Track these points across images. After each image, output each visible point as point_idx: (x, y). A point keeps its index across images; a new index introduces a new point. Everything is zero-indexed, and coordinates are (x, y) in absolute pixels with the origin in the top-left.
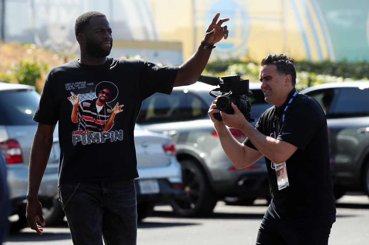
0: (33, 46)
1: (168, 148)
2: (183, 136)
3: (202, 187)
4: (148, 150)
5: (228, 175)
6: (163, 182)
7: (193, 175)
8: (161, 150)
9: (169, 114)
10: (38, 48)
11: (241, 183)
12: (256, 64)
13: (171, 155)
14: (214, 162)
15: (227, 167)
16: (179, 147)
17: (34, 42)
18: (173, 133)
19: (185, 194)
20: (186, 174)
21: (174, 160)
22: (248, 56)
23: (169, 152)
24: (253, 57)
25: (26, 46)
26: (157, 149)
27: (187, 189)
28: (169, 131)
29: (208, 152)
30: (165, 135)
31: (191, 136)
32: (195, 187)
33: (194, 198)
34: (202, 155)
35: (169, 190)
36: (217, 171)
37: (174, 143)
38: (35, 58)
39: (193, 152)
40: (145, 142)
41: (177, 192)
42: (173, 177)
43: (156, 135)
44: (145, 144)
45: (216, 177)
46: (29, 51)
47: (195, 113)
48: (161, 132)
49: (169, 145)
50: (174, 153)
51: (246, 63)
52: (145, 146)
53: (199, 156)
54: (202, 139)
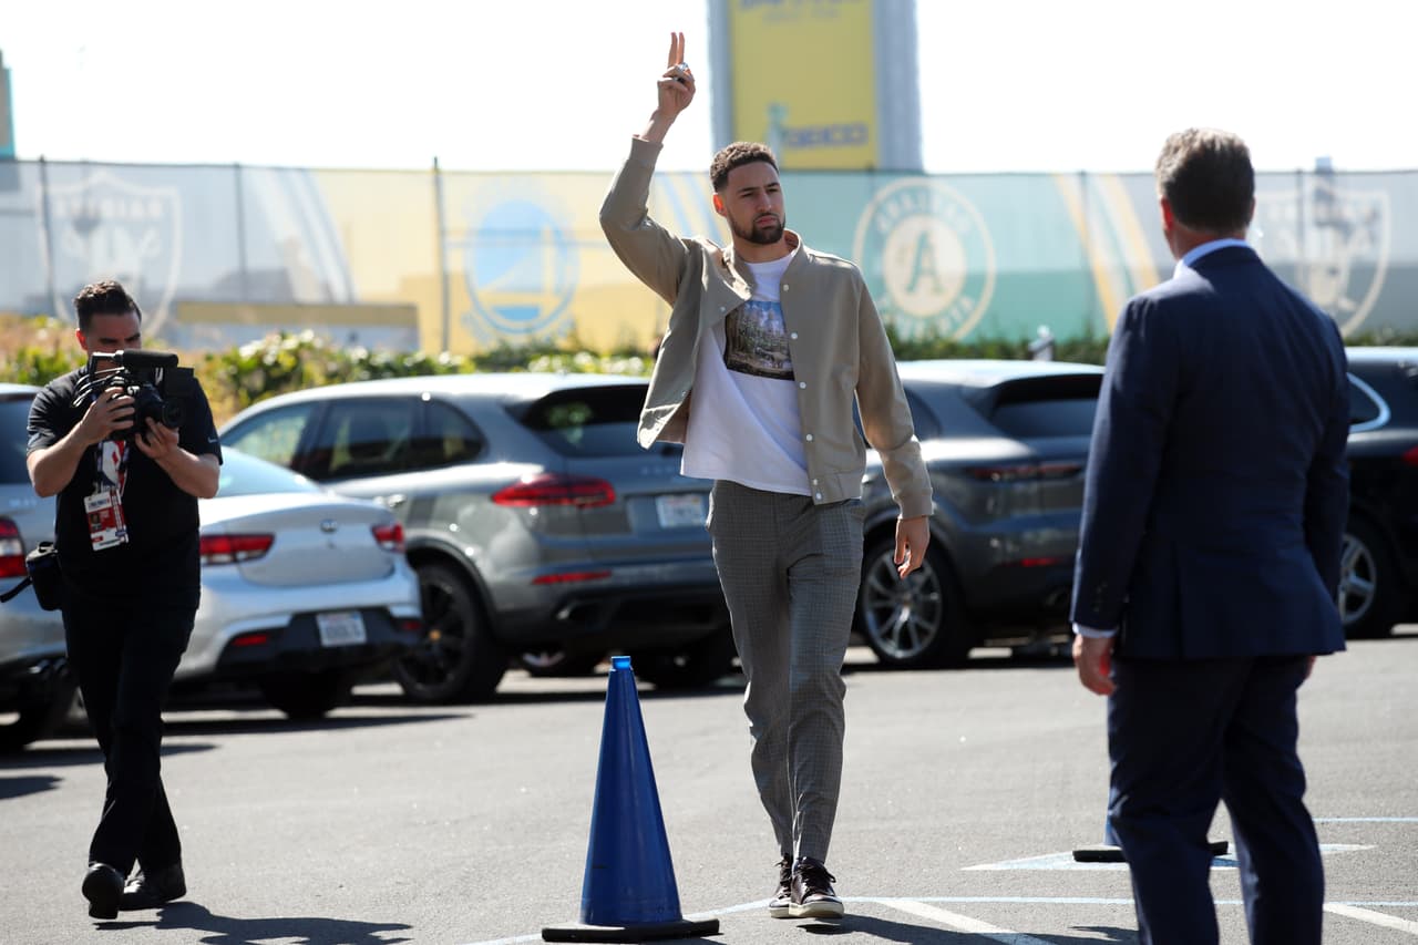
0: (52, 323)
1: (386, 534)
2: (423, 506)
3: (470, 629)
4: (337, 539)
5: (533, 597)
6: (376, 616)
7: (449, 599)
8: (369, 541)
9: (387, 457)
10: (63, 325)
11: (564, 614)
12: (595, 355)
13: (394, 550)
14: (498, 567)
15: (530, 578)
16: (411, 534)
17: (53, 313)
18: (398, 498)
19: (429, 647)
20: (430, 597)
21: (400, 562)
22: (574, 335)
23: (389, 545)
24: (585, 338)
25: (35, 323)
26: (359, 537)
27: (435, 635)
28: (387, 495)
29: (483, 543)
30: (378, 503)
31: (439, 505)
32: (454, 629)
33: (452, 655)
34: (470, 551)
35: (391, 637)
36: (506, 587)
37: (399, 521)
38: (57, 343)
39: (447, 543)
40: (330, 521)
41: (409, 639)
42: (400, 604)
43: (356, 502)
44: (327, 526)
45: (503, 604)
46: (42, 335)
47: (449, 449)
48: (371, 497)
49: (389, 528)
50: (401, 546)
51: (571, 353)
52: (331, 531)
53: (463, 554)
54: (467, 511)
